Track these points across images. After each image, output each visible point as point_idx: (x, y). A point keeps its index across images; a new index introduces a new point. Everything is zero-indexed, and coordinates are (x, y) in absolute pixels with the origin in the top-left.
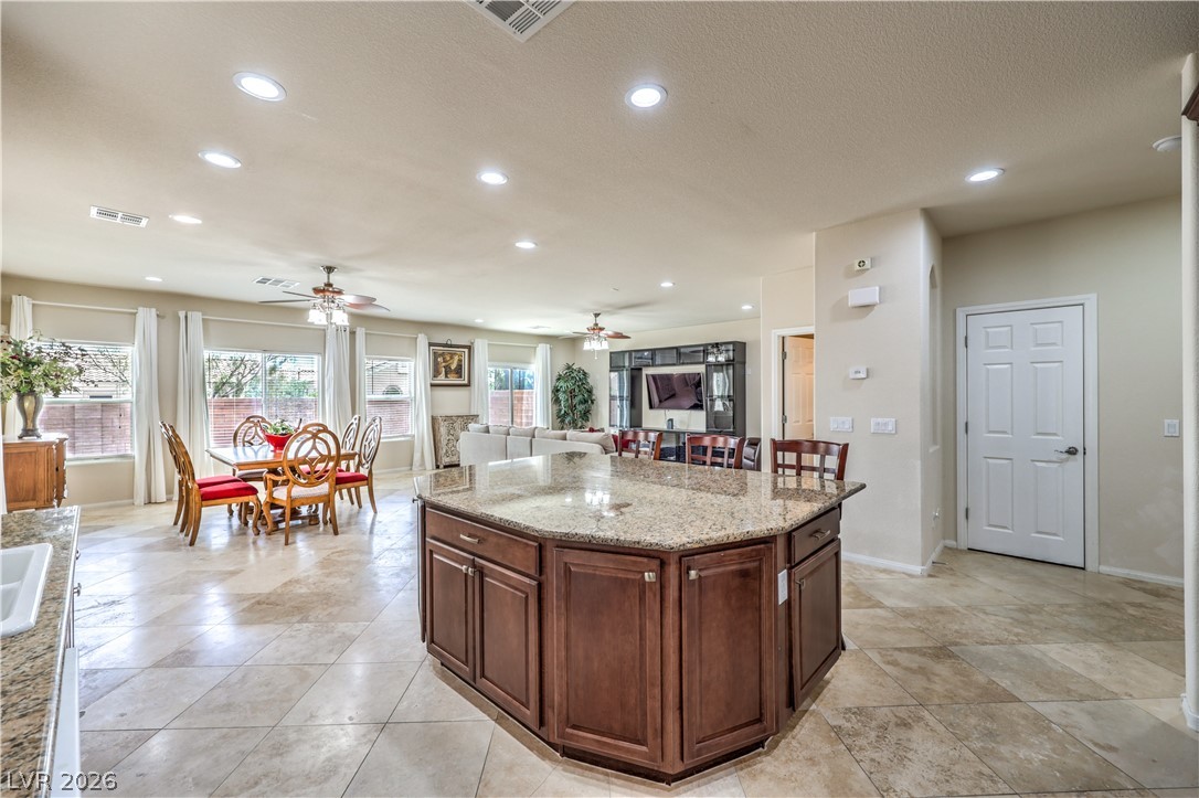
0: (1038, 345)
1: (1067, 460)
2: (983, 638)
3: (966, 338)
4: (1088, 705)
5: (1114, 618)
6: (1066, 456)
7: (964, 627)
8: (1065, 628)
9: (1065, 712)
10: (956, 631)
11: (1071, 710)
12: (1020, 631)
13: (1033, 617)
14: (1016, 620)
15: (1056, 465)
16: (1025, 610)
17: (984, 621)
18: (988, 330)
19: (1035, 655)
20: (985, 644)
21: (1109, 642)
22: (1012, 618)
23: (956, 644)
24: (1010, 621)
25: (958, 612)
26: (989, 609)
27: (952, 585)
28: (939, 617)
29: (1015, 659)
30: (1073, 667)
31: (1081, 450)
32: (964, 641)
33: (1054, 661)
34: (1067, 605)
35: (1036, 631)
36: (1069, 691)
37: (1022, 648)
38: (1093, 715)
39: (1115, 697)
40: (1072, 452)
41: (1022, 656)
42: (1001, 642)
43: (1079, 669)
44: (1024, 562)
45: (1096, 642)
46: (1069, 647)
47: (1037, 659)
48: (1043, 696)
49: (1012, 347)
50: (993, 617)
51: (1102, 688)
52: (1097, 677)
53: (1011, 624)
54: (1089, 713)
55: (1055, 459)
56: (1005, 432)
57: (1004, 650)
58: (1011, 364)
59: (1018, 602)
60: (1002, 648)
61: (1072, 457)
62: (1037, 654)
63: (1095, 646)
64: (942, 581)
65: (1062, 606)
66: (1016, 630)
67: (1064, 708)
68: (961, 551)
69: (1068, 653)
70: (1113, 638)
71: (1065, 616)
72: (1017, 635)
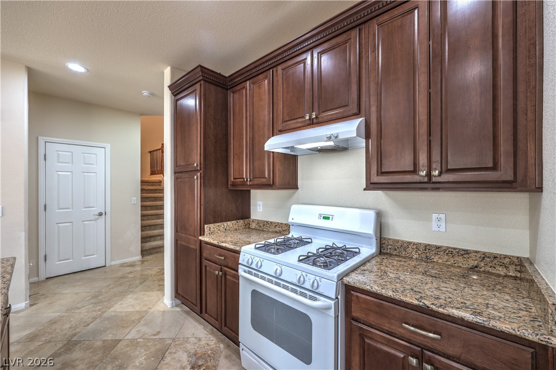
0: (85, 164)
1: (98, 219)
2: (85, 322)
3: (45, 155)
4: (142, 322)
5: (127, 281)
6: (97, 217)
7: (73, 323)
8: (115, 296)
9: (138, 331)
10: (70, 328)
11: (139, 328)
12: (100, 307)
13: (100, 297)
14: (95, 303)
15: (93, 222)
16: (95, 297)
17: (80, 313)
18: (59, 152)
19: (113, 315)
20: (88, 325)
21: (132, 292)
22: (92, 304)
23: (75, 335)
24: (92, 305)
25: (64, 316)
26: (79, 306)
27: (50, 304)
28: (54, 326)
29: (106, 322)
30: (128, 310)
31: (104, 213)
32: (78, 330)
33: (121, 312)
34: (109, 285)
35: (106, 304)
36: (133, 321)
37: (105, 315)
38: (146, 324)
39: (146, 312)
40: (100, 214)
41: (109, 319)
42: (95, 318)
43: (130, 309)
44: (79, 273)
45: (128, 295)
46: (122, 302)
47: (114, 316)
48: (127, 331)
49: (72, 164)
50: (84, 308)
51: (142, 312)
52: (138, 308)
53: (93, 306)
54: (145, 325)
55: (93, 219)
56: (68, 208)
57: (99, 321)
58: (72, 172)
59: (90, 294)
60: (98, 321)
61: (100, 217)
62: (113, 314)
63: (129, 296)
64: (42, 304)
65: (108, 286)
66: (98, 308)
67: (136, 329)
68: (42, 282)
69: (122, 305)
70: (132, 290)
71: (112, 290)
72: (99, 310)
